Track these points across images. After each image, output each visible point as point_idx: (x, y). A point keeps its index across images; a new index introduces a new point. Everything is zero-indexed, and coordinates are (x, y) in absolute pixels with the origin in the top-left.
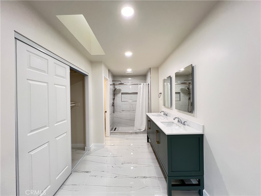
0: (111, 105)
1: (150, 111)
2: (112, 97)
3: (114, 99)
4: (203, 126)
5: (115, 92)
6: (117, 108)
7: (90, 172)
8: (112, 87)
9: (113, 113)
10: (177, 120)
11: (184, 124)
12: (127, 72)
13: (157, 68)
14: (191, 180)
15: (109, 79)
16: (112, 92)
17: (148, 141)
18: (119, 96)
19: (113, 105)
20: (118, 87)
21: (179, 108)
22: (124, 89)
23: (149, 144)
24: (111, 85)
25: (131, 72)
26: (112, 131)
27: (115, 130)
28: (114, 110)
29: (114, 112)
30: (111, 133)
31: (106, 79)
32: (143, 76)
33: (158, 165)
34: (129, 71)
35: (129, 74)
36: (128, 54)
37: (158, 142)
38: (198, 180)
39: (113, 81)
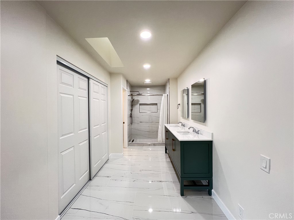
0: (129, 116)
1: (168, 122)
2: (130, 108)
3: (132, 110)
4: (212, 134)
5: (133, 103)
6: (135, 120)
7: (111, 177)
8: (130, 98)
9: (131, 125)
10: (192, 130)
11: (197, 133)
12: (146, 83)
13: (176, 79)
14: (201, 181)
15: (127, 90)
16: (130, 103)
17: (166, 152)
18: (137, 107)
19: (131, 116)
20: (136, 98)
21: (194, 119)
22: (142, 99)
23: (167, 155)
24: (129, 96)
25: (150, 83)
26: (129, 143)
27: (133, 142)
28: (132, 122)
29: (132, 123)
30: (129, 145)
31: (124, 90)
32: (162, 87)
33: (175, 172)
34: (148, 81)
35: (147, 85)
36: (147, 66)
37: (174, 150)
38: (207, 181)
39: (131, 91)
